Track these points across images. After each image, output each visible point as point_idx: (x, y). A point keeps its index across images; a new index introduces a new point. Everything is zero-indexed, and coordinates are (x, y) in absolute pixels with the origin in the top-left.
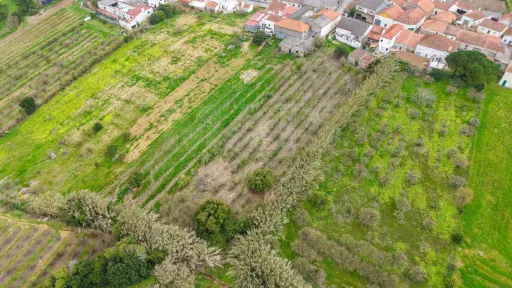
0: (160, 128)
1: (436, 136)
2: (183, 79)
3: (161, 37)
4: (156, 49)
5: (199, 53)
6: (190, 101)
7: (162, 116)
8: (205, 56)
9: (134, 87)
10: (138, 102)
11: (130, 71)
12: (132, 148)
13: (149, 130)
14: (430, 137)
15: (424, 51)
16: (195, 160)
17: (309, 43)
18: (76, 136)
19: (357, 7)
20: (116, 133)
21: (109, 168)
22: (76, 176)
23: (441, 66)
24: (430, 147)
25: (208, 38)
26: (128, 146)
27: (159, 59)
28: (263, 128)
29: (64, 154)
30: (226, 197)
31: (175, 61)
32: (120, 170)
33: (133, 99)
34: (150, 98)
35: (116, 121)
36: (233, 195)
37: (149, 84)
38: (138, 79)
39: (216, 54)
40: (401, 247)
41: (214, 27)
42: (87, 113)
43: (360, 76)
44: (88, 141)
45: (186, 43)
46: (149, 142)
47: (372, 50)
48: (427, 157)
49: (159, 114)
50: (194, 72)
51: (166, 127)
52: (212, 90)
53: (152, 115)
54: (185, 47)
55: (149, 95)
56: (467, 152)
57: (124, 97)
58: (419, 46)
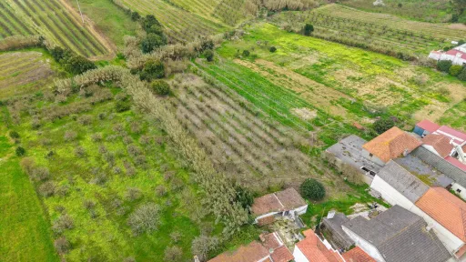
1: (94, 201)
14: (98, 195)
24: (90, 188)
31: (353, 78)
48: (84, 178)
50: (327, 85)
53: (274, 66)
56: (51, 212)
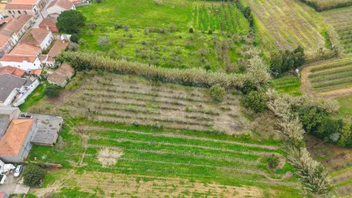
6: (175, 188)
15: (44, 44)
16: (227, 142)
23: (67, 36)
28: (172, 115)
30: (235, 110)
36: (232, 107)
46: (237, 189)
52: (147, 180)
58: (41, 45)
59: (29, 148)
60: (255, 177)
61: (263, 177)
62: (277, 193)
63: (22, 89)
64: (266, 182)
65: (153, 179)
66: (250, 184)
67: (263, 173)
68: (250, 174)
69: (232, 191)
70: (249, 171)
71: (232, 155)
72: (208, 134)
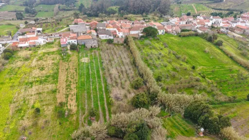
0: (72, 93)
2: (57, 73)
3: (19, 64)
4: (23, 69)
5: (50, 62)
6: (72, 78)
7: (67, 89)
8: (56, 61)
9: (34, 87)
10: (46, 91)
11: (20, 83)
12: (69, 107)
13: (68, 97)
14: (160, 51)
15: (132, 32)
16: (104, 94)
17: (96, 42)
18: (27, 123)
19: (97, 28)
20: (51, 108)
21: (68, 121)
22: (54, 136)
23: (142, 35)
24: (163, 53)
25: (47, 55)
26: (66, 108)
27: (31, 72)
28: (114, 72)
29: (30, 133)
30: (132, 96)
31: (42, 69)
32: (74, 118)
33: (41, 91)
34: (50, 86)
35: (44, 103)
36: (133, 94)
37: (41, 82)
38: (31, 83)
39: (60, 59)
40: (187, 77)
41: (44, 51)
42: (19, 111)
43: (125, 44)
44: (38, 120)
45: (38, 61)
46: (74, 101)
47: (118, 37)
48: (166, 56)
49: (64, 89)
50: (58, 69)
51: (74, 91)
52: (76, 71)
53: (61, 91)
54: (39, 63)
55: (48, 86)
57: (33, 93)
58: (131, 32)
59: (83, 43)
60: (83, 109)
61: (84, 113)
62: (74, 121)
63: (108, 36)
64: (80, 114)
65: (76, 72)
66: (78, 106)
67: (86, 113)
68: (85, 106)
69: (73, 98)
70: (86, 106)
71: (96, 96)
72: (106, 86)
